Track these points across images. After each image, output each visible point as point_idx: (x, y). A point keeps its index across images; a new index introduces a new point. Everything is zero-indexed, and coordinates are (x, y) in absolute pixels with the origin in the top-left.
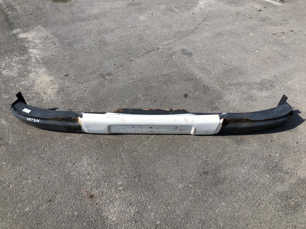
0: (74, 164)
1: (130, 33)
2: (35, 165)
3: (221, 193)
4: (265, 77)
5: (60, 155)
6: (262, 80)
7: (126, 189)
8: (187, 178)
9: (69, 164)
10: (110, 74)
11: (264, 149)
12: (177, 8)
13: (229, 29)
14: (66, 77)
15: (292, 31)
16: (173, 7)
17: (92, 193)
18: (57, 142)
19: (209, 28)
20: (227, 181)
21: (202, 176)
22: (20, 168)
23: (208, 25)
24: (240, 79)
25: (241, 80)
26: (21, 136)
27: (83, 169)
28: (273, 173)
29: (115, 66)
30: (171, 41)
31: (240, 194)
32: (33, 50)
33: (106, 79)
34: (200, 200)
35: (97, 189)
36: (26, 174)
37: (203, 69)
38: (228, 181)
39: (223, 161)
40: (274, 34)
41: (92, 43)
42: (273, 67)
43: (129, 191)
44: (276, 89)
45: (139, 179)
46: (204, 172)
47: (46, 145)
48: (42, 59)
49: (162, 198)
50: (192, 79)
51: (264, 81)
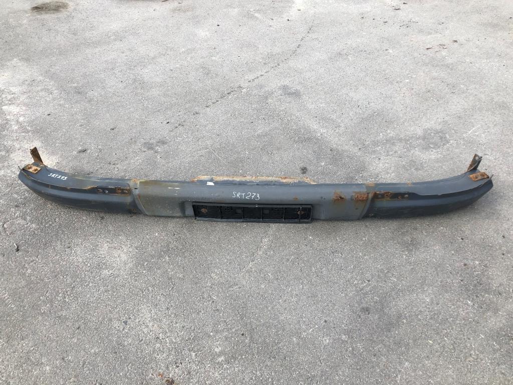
0: (126, 323)
1: (186, 64)
2: (51, 335)
3: (398, 344)
4: (428, 125)
5: (97, 308)
6: (425, 130)
7: (231, 358)
8: (334, 324)
9: (116, 324)
10: (163, 142)
11: (453, 254)
12: (258, 11)
13: (354, 45)
14: (83, 155)
15: (456, 41)
16: (252, 10)
17: (171, 375)
18: (87, 283)
19: (319, 45)
20: (405, 321)
21: (360, 317)
22: (24, 345)
23: (317, 39)
24: (389, 131)
25: (391, 133)
26: (14, 279)
27: (144, 330)
28: (477, 296)
29: (169, 127)
30: (260, 73)
31: (430, 342)
32: (10, 108)
33: (156, 152)
34: (366, 363)
35: (178, 367)
36: (37, 355)
37: (324, 119)
38: (407, 321)
39: (390, 284)
40: (428, 49)
41: (121, 85)
42: (437, 107)
43: (237, 362)
44: (451, 145)
45: (251, 337)
46: (363, 308)
47: (67, 292)
48: (31, 123)
49: (300, 369)
50: (309, 139)
51: (429, 132)
